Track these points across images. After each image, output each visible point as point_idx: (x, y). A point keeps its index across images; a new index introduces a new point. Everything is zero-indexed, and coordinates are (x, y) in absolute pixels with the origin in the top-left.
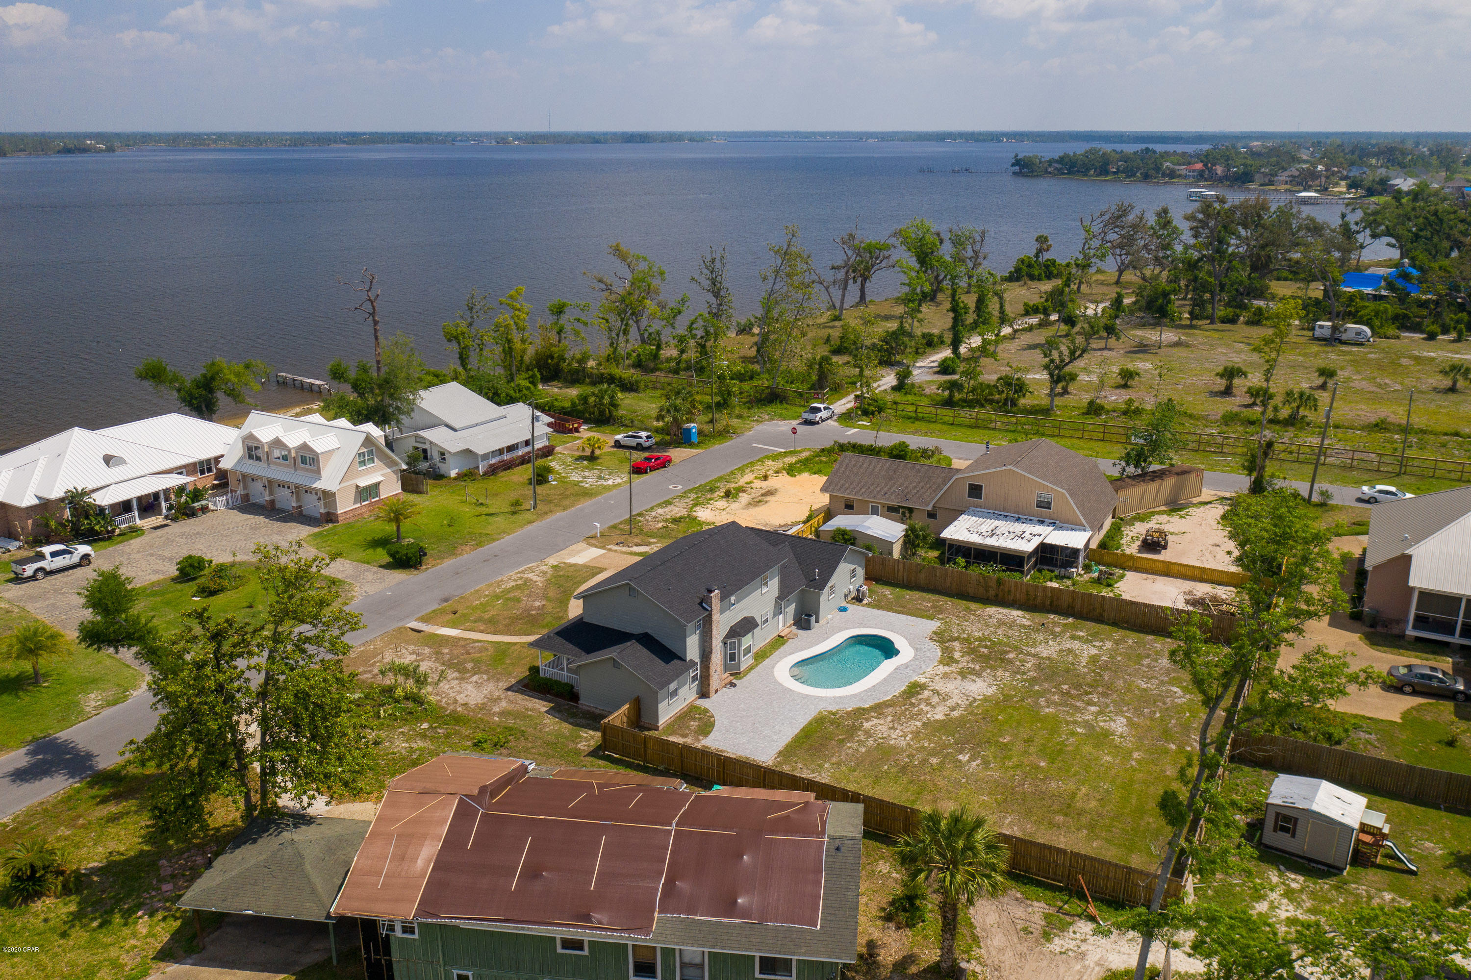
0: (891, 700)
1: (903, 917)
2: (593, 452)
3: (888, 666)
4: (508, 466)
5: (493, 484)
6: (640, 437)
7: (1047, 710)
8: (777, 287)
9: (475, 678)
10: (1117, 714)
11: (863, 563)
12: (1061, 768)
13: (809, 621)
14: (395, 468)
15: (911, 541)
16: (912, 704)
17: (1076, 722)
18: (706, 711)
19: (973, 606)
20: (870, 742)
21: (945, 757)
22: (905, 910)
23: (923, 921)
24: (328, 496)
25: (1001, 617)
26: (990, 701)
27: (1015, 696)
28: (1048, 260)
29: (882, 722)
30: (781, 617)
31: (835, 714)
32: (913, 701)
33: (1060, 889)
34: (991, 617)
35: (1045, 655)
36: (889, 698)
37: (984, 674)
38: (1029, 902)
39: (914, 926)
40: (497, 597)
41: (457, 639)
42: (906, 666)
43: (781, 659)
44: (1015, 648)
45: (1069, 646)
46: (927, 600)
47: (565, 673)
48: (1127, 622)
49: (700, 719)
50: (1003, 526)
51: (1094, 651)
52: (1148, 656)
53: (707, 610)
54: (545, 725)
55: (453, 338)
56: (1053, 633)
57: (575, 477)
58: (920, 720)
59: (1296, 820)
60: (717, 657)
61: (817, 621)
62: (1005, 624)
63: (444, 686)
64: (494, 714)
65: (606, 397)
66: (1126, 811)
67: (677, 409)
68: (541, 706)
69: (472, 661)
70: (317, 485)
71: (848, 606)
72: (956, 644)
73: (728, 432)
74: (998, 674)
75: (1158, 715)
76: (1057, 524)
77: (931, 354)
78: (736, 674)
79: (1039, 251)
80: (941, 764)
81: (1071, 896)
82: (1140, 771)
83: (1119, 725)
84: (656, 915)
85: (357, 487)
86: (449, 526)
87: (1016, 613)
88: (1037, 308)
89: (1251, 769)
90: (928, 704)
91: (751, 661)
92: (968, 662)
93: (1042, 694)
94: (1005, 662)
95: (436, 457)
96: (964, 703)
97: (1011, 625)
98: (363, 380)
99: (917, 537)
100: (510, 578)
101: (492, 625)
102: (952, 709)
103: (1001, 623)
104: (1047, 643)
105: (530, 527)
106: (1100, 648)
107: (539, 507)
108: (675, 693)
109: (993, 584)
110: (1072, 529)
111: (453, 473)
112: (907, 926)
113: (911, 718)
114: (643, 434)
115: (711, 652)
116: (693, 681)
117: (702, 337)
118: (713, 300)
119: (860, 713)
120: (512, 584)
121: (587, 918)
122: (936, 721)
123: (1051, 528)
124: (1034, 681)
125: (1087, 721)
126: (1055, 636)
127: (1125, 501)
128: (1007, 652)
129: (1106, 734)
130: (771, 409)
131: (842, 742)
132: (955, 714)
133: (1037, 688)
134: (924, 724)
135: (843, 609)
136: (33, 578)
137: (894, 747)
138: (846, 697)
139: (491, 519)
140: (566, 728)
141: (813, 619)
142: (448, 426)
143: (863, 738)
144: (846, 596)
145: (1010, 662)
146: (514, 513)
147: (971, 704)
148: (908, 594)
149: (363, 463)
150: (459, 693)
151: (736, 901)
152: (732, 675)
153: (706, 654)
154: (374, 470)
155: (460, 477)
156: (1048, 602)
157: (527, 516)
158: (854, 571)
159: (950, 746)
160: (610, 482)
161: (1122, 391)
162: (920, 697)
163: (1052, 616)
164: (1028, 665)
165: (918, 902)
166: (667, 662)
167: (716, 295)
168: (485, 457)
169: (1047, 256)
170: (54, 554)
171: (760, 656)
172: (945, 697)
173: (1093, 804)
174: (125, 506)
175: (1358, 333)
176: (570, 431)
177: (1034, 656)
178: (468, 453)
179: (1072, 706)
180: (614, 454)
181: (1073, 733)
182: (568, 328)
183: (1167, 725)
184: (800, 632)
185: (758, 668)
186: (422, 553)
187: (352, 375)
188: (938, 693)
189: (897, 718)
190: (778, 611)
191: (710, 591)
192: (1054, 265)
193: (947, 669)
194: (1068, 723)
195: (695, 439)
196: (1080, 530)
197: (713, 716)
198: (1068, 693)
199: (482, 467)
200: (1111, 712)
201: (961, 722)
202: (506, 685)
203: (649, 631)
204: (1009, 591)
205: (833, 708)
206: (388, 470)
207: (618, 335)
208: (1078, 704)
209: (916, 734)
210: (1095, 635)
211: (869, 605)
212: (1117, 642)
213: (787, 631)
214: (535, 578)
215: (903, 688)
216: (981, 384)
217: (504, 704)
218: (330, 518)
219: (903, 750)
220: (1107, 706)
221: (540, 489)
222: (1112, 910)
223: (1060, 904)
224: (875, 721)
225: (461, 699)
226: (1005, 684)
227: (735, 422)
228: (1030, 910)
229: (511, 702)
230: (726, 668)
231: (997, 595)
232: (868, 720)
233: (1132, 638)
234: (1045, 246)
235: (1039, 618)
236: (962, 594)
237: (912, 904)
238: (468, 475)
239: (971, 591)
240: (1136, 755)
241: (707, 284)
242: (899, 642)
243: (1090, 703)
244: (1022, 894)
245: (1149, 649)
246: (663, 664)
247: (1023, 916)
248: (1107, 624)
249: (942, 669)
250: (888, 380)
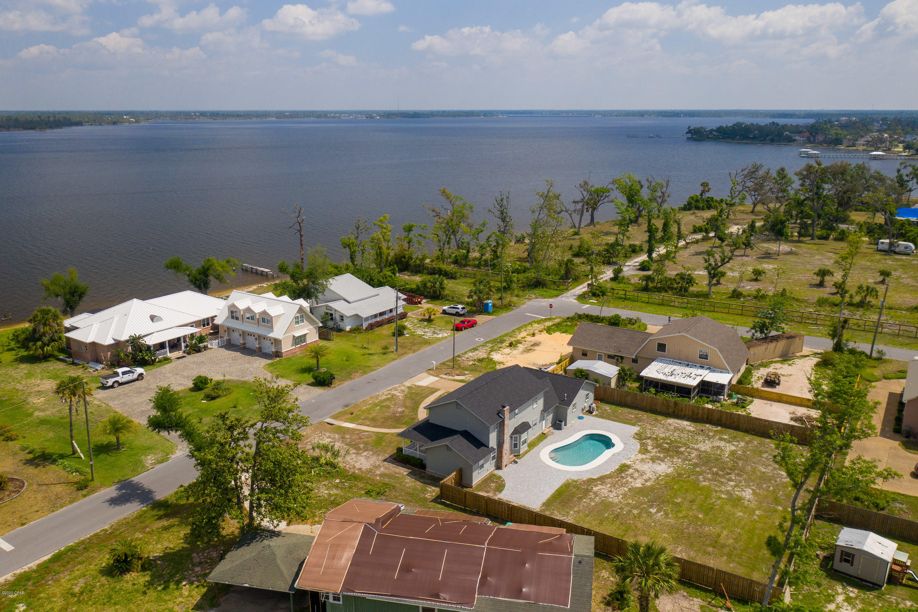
0: (610, 474)
1: (616, 604)
2: (430, 317)
3: (608, 454)
4: (380, 324)
5: (371, 335)
6: (458, 308)
7: (704, 483)
8: (542, 216)
9: (365, 453)
10: (746, 487)
11: (593, 390)
12: (711, 519)
13: (561, 425)
14: (315, 326)
15: (622, 377)
16: (622, 477)
17: (721, 491)
18: (500, 477)
19: (660, 418)
20: (597, 499)
21: (642, 509)
22: (618, 600)
23: (628, 607)
24: (277, 342)
25: (676, 425)
26: (669, 477)
27: (685, 474)
28: (708, 198)
29: (604, 487)
30: (544, 422)
31: (576, 482)
32: (623, 475)
33: (710, 591)
34: (670, 425)
35: (703, 449)
36: (608, 473)
37: (666, 460)
38: (691, 598)
39: (623, 609)
40: (376, 405)
41: (354, 430)
42: (619, 454)
43: (544, 447)
44: (685, 445)
45: (718, 444)
46: (632, 413)
47: (418, 452)
48: (754, 431)
49: (496, 482)
50: (679, 369)
51: (733, 448)
52: (766, 452)
53: (502, 418)
54: (407, 483)
55: (347, 246)
56: (708, 436)
57: (419, 332)
58: (627, 487)
59: (854, 555)
60: (507, 446)
61: (565, 425)
62: (679, 430)
63: (348, 458)
64: (377, 475)
65: (438, 283)
66: (751, 546)
67: (481, 292)
68: (403, 471)
69: (363, 443)
70: (271, 335)
71: (584, 416)
72: (649, 441)
73: (511, 305)
74: (675, 460)
75: (771, 488)
76: (712, 368)
77: (634, 258)
78: (518, 456)
79: (703, 192)
80: (640, 514)
81: (716, 596)
82: (760, 522)
83: (747, 494)
84: (476, 596)
85: (294, 336)
86: (347, 361)
87: (685, 423)
88: (701, 228)
89: (828, 523)
90: (632, 477)
91: (527, 448)
92: (656, 452)
93: (701, 473)
94: (678, 453)
95: (338, 318)
96: (653, 477)
97: (683, 430)
98: (297, 273)
99: (626, 374)
100: (383, 393)
101: (374, 422)
102: (646, 481)
103: (676, 429)
104: (704, 442)
105: (394, 363)
106: (737, 446)
107: (399, 350)
108: (482, 466)
109: (672, 405)
110: (721, 372)
111: (348, 328)
112: (619, 609)
113: (622, 486)
114: (460, 306)
115: (503, 443)
116: (493, 460)
117: (494, 246)
118: (501, 223)
119: (591, 482)
120: (385, 397)
121: (437, 596)
122: (637, 488)
123: (708, 371)
124: (696, 465)
125: (728, 491)
126: (709, 438)
127: (754, 354)
128: (680, 447)
129: (740, 499)
130: (537, 291)
131: (580, 499)
132: (648, 484)
133: (698, 469)
134: (629, 489)
135: (580, 418)
136: (112, 387)
137: (611, 503)
138: (583, 471)
139: (371, 357)
140: (419, 485)
141: (563, 423)
142: (345, 300)
143: (593, 496)
144: (583, 410)
145: (682, 453)
146: (384, 354)
147: (658, 478)
148: (620, 410)
149: (297, 322)
150: (356, 462)
151: (522, 590)
152: (515, 456)
153: (500, 444)
154: (303, 327)
155: (352, 331)
156: (706, 417)
157: (392, 356)
158: (587, 395)
159: (645, 503)
160: (440, 336)
161: (754, 283)
162: (627, 473)
163: (708, 426)
164: (693, 455)
165: (625, 595)
166: (478, 448)
167: (503, 220)
168: (367, 319)
169: (708, 195)
170: (124, 373)
171: (532, 445)
172: (642, 474)
173: (731, 541)
174: (162, 346)
175: (906, 247)
176: (416, 303)
177: (696, 450)
178: (357, 316)
179: (719, 481)
180: (442, 318)
181: (719, 498)
182: (415, 240)
183: (777, 495)
184: (555, 431)
185: (530, 452)
186: (332, 377)
187: (291, 270)
188: (638, 471)
189: (613, 485)
190: (542, 418)
191: (504, 407)
192: (712, 200)
193: (644, 456)
194: (716, 491)
195: (491, 309)
196: (726, 373)
197: (504, 481)
198: (717, 473)
199: (365, 325)
200: (743, 485)
201: (652, 489)
202: (383, 458)
203: (468, 429)
204: (682, 410)
205: (575, 478)
206: (312, 327)
207: (444, 244)
208: (723, 480)
209: (625, 495)
210: (734, 438)
211: (596, 416)
212: (747, 443)
213: (548, 430)
214: (398, 394)
215: (617, 467)
216: (666, 278)
217: (382, 469)
218: (278, 354)
219: (617, 505)
220: (741, 482)
221: (399, 339)
222: (741, 605)
223: (710, 600)
224: (600, 487)
225: (358, 465)
226: (678, 466)
227: (515, 299)
228: (692, 603)
229: (386, 468)
230: (512, 452)
231: (674, 412)
232: (596, 486)
233: (756, 441)
234: (707, 189)
235: (700, 426)
236: (653, 410)
237: (622, 596)
238: (356, 330)
239: (658, 409)
240: (757, 512)
241: (498, 213)
242: (615, 439)
243: (730, 480)
244: (687, 593)
245: (767, 448)
246: (476, 449)
247: (688, 606)
248: (742, 431)
249: (640, 456)
250: (608, 273)
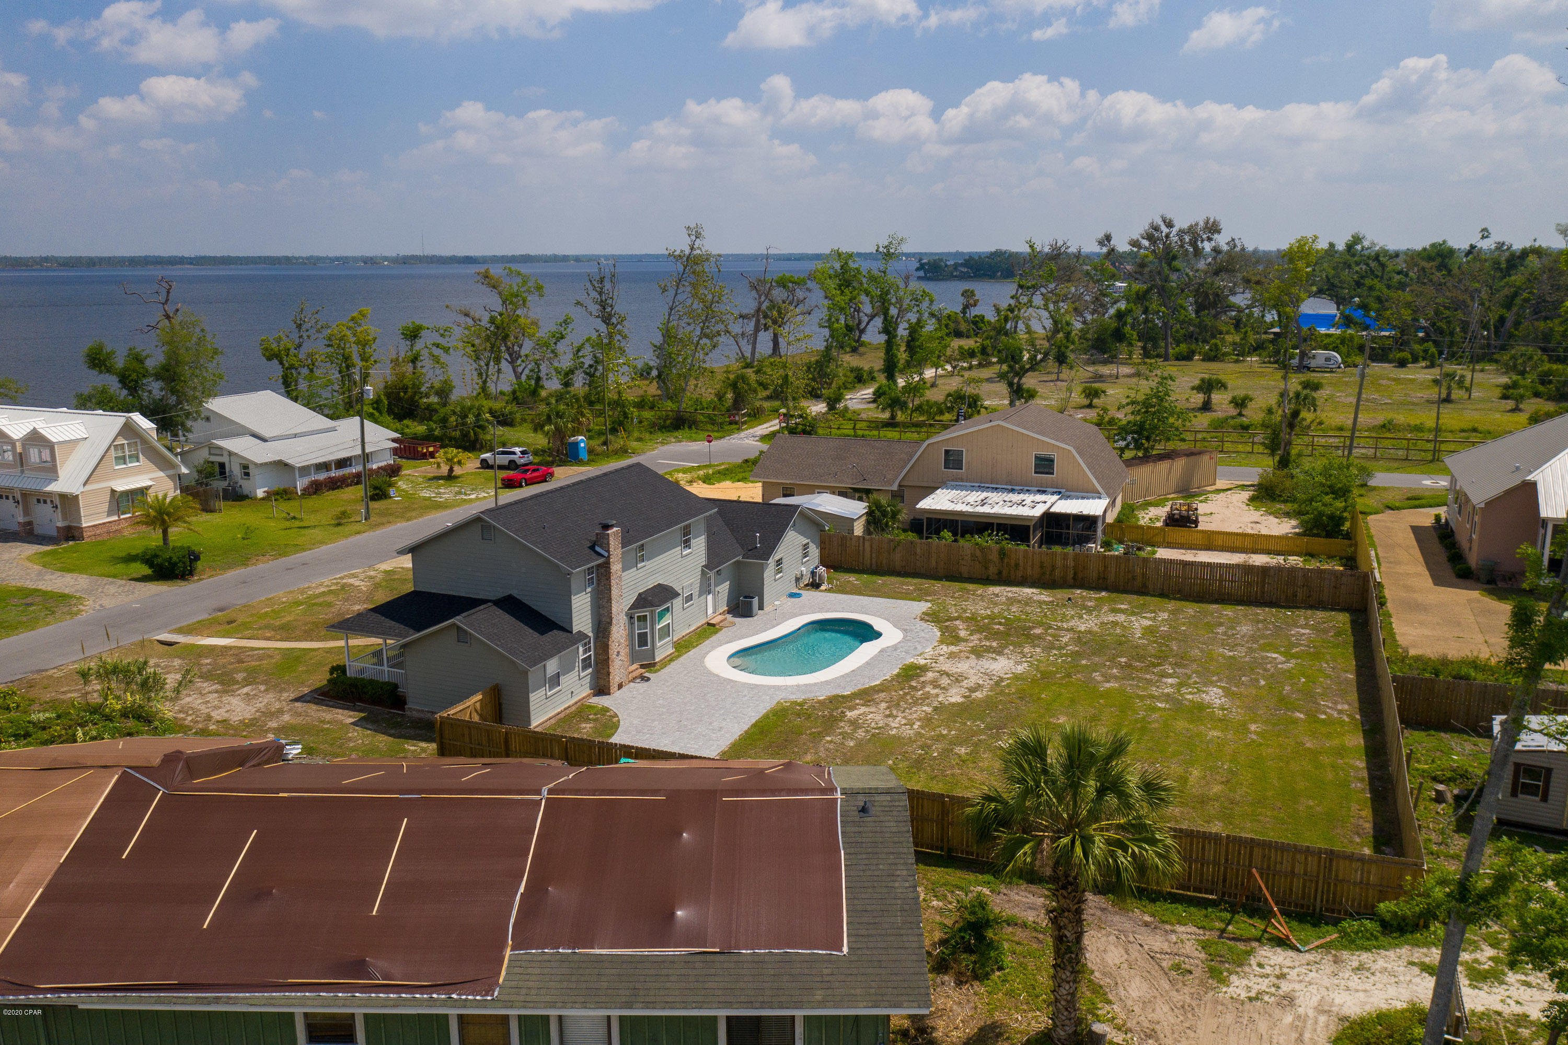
0: (882, 684)
1: (967, 960)
2: (451, 470)
3: (867, 650)
4: (335, 484)
5: (314, 502)
6: (514, 453)
7: (1107, 685)
8: (680, 297)
9: (245, 690)
10: (1205, 685)
11: (818, 541)
12: (1151, 749)
13: (750, 605)
14: (171, 472)
15: (875, 519)
16: (914, 688)
17: (1152, 697)
18: (606, 710)
19: (971, 587)
20: (860, 734)
21: (976, 745)
22: (969, 950)
23: (1001, 968)
24: (68, 502)
25: (1010, 595)
26: (1023, 679)
27: (1057, 672)
28: (976, 316)
29: (873, 709)
30: (710, 597)
31: (801, 704)
32: (914, 684)
33: (1214, 904)
34: (997, 595)
35: (1083, 628)
36: (878, 682)
37: (1006, 651)
38: (1168, 927)
39: (987, 976)
40: (298, 603)
41: (226, 648)
42: (895, 648)
43: (713, 648)
44: (1040, 624)
45: (1111, 619)
46: (911, 584)
47: (386, 668)
48: (1179, 591)
49: (595, 720)
50: (994, 497)
51: (1147, 623)
52: (1221, 624)
53: (603, 556)
54: (350, 739)
55: (272, 356)
56: (1084, 607)
57: (426, 494)
58: (928, 705)
59: (1549, 771)
60: (619, 632)
61: (761, 607)
62: (1019, 602)
63: (189, 699)
65: (470, 416)
66: (1270, 794)
67: (559, 415)
68: (347, 717)
69: (246, 670)
70: (53, 487)
71: (800, 592)
72: (957, 622)
73: (626, 452)
74: (1026, 650)
75: (1263, 683)
76: (1065, 492)
78: (650, 666)
79: (966, 307)
80: (974, 754)
81: (1234, 912)
82: (1268, 745)
83: (1214, 696)
84: (508, 952)
85: (113, 491)
86: (244, 539)
87: (1028, 591)
88: (973, 351)
89: (1423, 734)
90: (935, 687)
91: (671, 650)
92: (980, 640)
93: (1095, 668)
94: (1033, 640)
95: (237, 471)
96: (988, 683)
97: (1028, 602)
98: (134, 371)
99: (884, 514)
100: (322, 583)
101: (286, 632)
102: (972, 690)
103: (1011, 601)
104: (1081, 617)
105: (358, 537)
106: (1154, 619)
107: (372, 519)
108: (555, 681)
109: (994, 556)
110: (1083, 498)
111: (260, 493)
112: (976, 977)
113: (915, 703)
114: (517, 450)
115: (610, 623)
116: (584, 668)
117: (591, 366)
118: (603, 328)
119: (837, 701)
120: (322, 589)
121: (358, 968)
122: (953, 705)
123: (1056, 497)
124: (1076, 655)
125: (1168, 695)
126: (1089, 611)
127: (1133, 483)
128: (1031, 628)
129: (1201, 707)
130: (679, 434)
131: (817, 738)
132: (978, 695)
133: (1084, 662)
134: (935, 709)
135: (792, 595)
137: (897, 738)
138: (816, 684)
139: (303, 531)
140: (382, 741)
141: (756, 601)
142: (255, 435)
143: (848, 729)
144: (797, 580)
145: (1039, 637)
146: (339, 524)
147: (997, 684)
148: (880, 580)
149: (122, 459)
150: (216, 708)
151: (673, 914)
152: (642, 666)
153: (602, 626)
154: (138, 472)
155: (269, 496)
156: (1071, 575)
157: (357, 527)
158: (806, 547)
159: (981, 732)
160: (473, 496)
161: (1088, 410)
162: (922, 679)
163: (1078, 591)
164: (1065, 640)
165: (990, 934)
166: (542, 633)
167: (607, 320)
168: (305, 470)
169: (975, 312)
171: (683, 646)
172: (958, 679)
173: (1217, 789)
175: (1328, 359)
176: (424, 456)
177: (1067, 630)
178: (282, 466)
179: (1140, 679)
180: (479, 474)
181: (1154, 709)
182: (425, 353)
183: (1281, 692)
184: (738, 620)
185: (681, 659)
186: (194, 557)
187: (120, 362)
188: (948, 675)
189: (894, 704)
190: (706, 589)
191: (607, 527)
192: (983, 322)
193: (953, 648)
194: (1142, 698)
195: (584, 455)
196: (1093, 498)
197: (616, 715)
198: (1128, 666)
199: (301, 484)
200: (1196, 683)
201: (988, 703)
202: (292, 696)
203: (515, 593)
204: (1017, 565)
205: (799, 697)
206: (161, 474)
207: (487, 365)
208: (1148, 677)
209: (927, 721)
210: (1143, 608)
211: (828, 590)
212: (1172, 613)
213: (720, 618)
214: (357, 583)
215: (896, 671)
216: (928, 401)
217: (286, 717)
218: (71, 533)
219: (911, 741)
220: (1189, 677)
221: (374, 505)
222: (1308, 927)
223: (1219, 925)
224: (863, 709)
225: (218, 715)
226: (1037, 660)
227: (635, 444)
228: (1174, 938)
229: (298, 715)
230: (634, 657)
231: (1000, 573)
232: (851, 709)
233: (1191, 609)
234: (972, 302)
235: (1062, 594)
236: (953, 576)
237: (981, 938)
238: (283, 494)
239: (965, 571)
240: (1253, 727)
241: (595, 308)
242: (877, 624)
243: (1164, 675)
244: (1153, 915)
245: (1219, 618)
246: (536, 635)
247: (1166, 947)
248: (1154, 596)
249: (945, 649)
250: (818, 408)
